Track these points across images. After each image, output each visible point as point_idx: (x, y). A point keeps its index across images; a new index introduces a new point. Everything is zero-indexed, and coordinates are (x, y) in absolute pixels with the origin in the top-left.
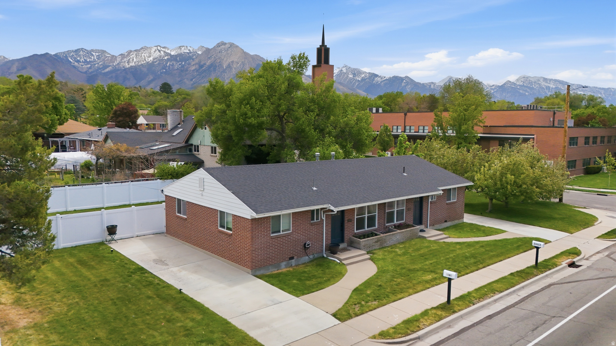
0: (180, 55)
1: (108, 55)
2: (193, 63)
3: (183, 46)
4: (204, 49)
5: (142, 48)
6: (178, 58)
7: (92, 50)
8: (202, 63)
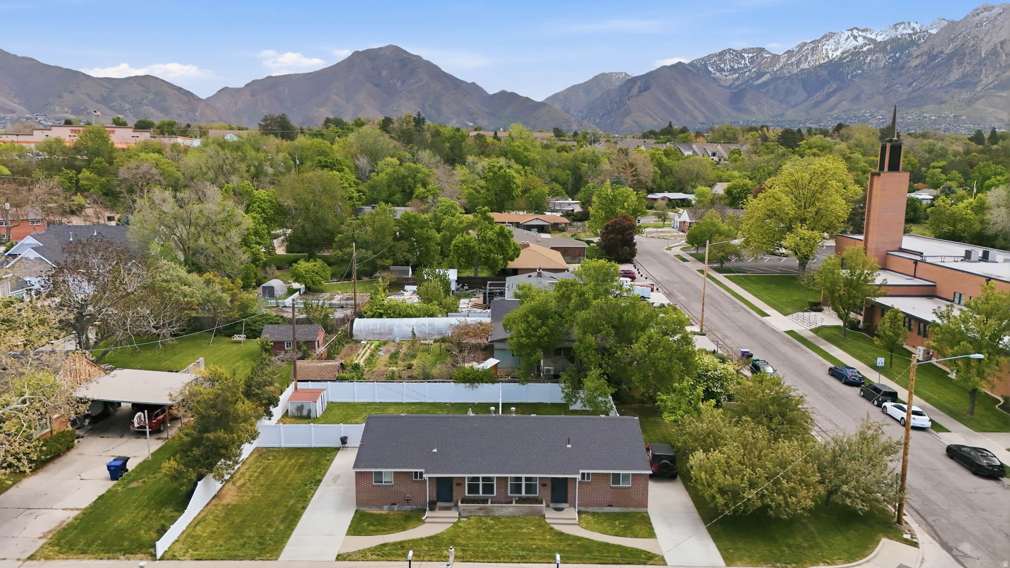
0: (894, 40)
1: (767, 56)
2: (916, 54)
3: (903, 23)
4: (945, 23)
5: (825, 36)
6: (889, 47)
7: (743, 49)
8: (935, 52)
